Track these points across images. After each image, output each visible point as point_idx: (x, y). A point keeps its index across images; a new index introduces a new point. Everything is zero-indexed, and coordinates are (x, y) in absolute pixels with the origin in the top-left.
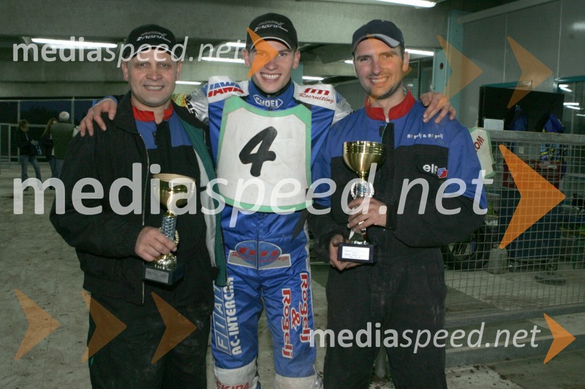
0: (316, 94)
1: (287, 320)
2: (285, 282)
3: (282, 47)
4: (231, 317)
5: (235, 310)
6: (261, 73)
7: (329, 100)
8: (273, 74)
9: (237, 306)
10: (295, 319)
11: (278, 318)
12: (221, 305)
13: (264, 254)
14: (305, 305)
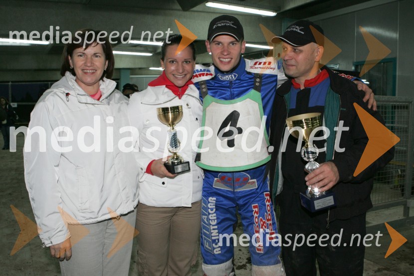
0: (262, 66)
1: (257, 226)
2: (253, 199)
3: (232, 39)
4: (213, 226)
5: (216, 221)
6: (219, 58)
7: (272, 68)
8: (227, 58)
9: (217, 219)
10: (263, 225)
11: (251, 226)
12: (206, 217)
13: (238, 180)
14: (269, 215)
